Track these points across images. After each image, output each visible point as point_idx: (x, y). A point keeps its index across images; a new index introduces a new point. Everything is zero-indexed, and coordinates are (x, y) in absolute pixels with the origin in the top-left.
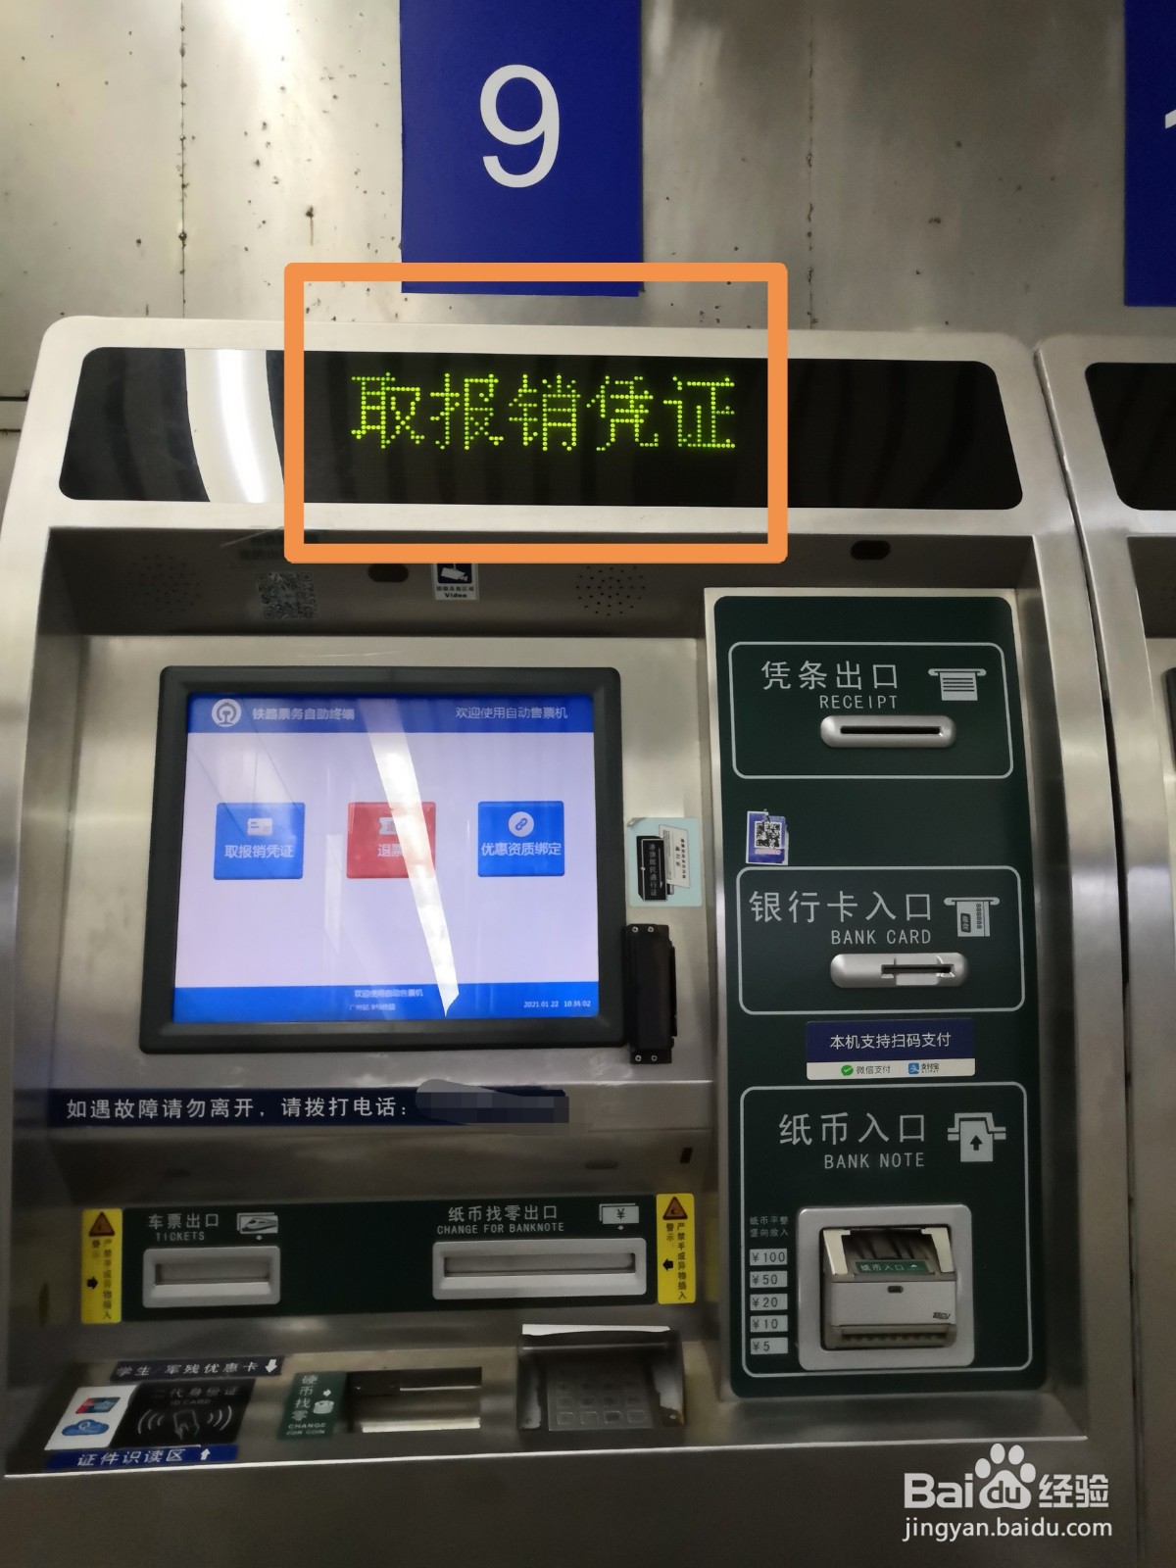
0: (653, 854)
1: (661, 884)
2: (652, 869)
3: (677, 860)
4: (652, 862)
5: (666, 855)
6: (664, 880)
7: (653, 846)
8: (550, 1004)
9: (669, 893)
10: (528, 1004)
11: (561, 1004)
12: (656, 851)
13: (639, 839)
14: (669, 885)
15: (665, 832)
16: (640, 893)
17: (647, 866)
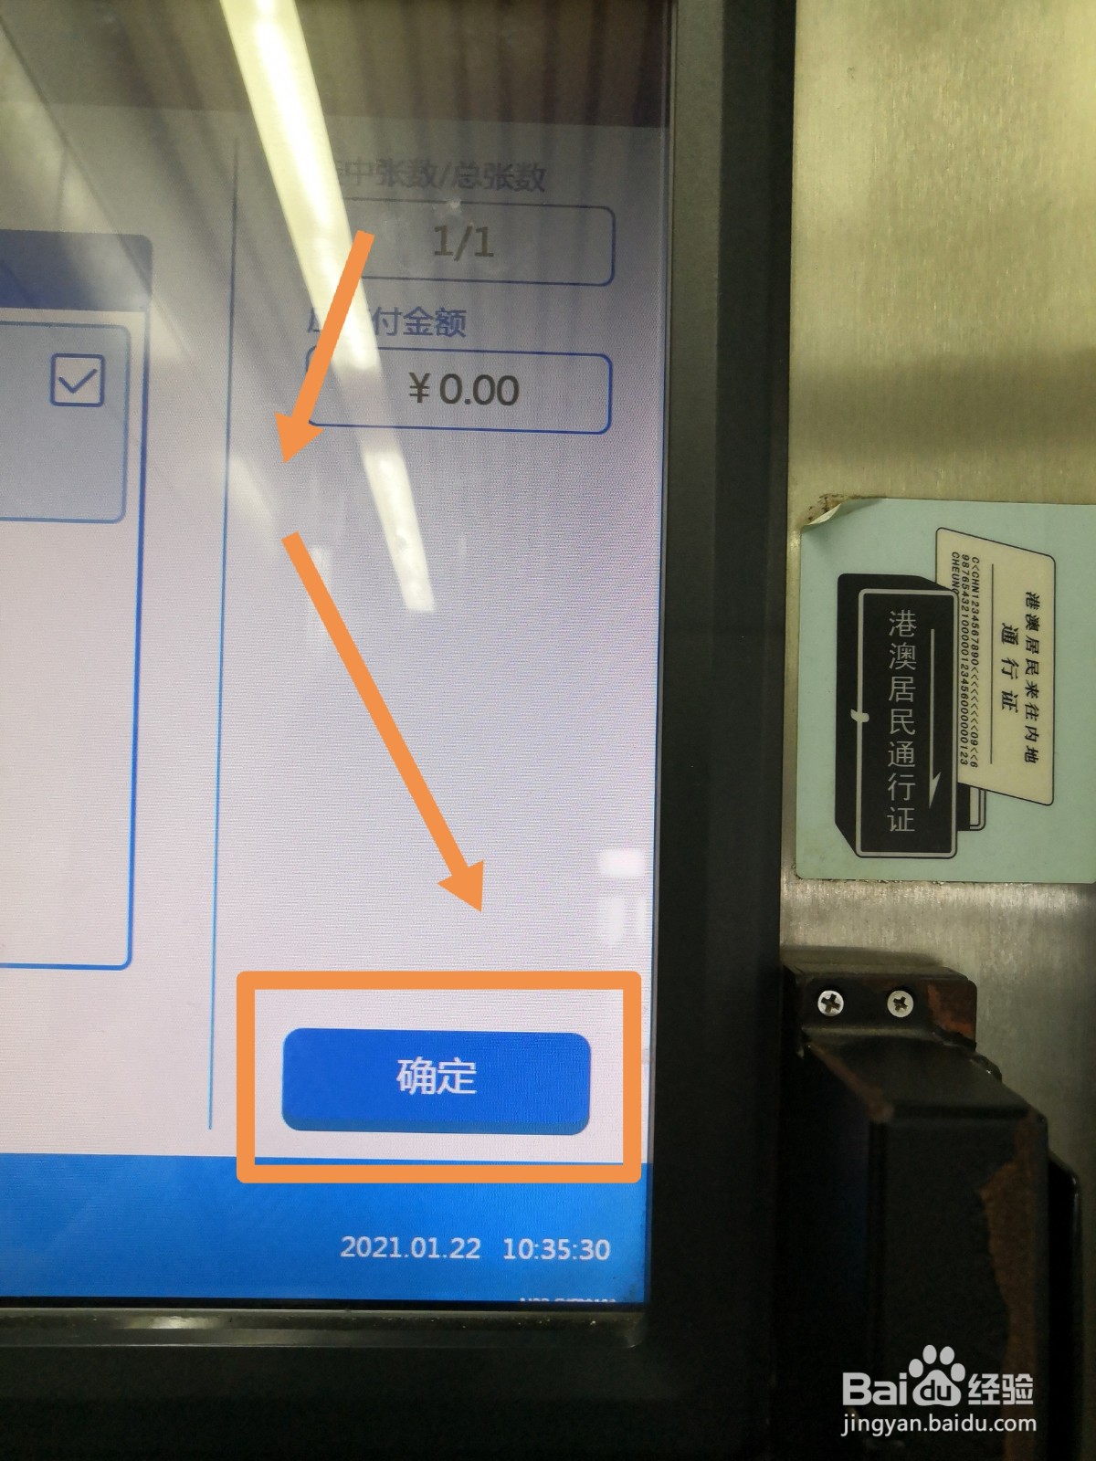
0: (907, 654)
1: (933, 783)
2: (899, 720)
3: (1004, 683)
4: (901, 688)
5: (960, 658)
6: (945, 767)
7: (905, 622)
8: (446, 1247)
9: (964, 824)
10: (356, 1246)
11: (493, 1249)
12: (919, 641)
13: (849, 585)
14: (964, 790)
15: (960, 561)
16: (844, 820)
17: (878, 706)
